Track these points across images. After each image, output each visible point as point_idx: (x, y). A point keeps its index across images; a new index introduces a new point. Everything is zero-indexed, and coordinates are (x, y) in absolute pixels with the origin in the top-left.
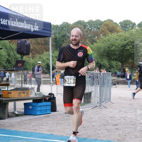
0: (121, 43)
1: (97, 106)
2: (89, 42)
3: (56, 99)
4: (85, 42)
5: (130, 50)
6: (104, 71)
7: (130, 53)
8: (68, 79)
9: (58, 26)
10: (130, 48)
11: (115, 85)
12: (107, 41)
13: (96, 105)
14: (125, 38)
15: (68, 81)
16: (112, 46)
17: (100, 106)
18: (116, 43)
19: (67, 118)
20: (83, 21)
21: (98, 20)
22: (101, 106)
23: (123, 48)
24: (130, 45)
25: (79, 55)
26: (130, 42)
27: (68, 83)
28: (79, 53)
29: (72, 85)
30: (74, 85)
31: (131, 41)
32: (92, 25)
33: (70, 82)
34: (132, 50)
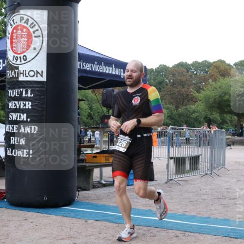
1: (207, 174)
2: (193, 90)
3: (154, 164)
4: (189, 90)
6: (215, 129)
8: (121, 140)
9: (152, 69)
11: (229, 145)
12: (218, 88)
16: (225, 94)
17: (211, 174)
19: (168, 189)
20: (186, 63)
21: (205, 61)
22: (213, 173)
25: (134, 103)
28: (134, 99)
30: (123, 150)
32: (197, 68)
33: (122, 144)
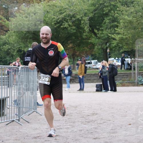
0: (54, 18)
5: (69, 28)
7: (68, 33)
10: (69, 25)
13: (13, 119)
14: (60, 10)
17: (19, 120)
18: (47, 18)
22: (21, 120)
23: (57, 25)
24: (68, 21)
25: (50, 54)
26: (68, 16)
27: (42, 80)
28: (49, 52)
29: (46, 83)
31: (70, 14)
33: (45, 79)
34: (72, 29)
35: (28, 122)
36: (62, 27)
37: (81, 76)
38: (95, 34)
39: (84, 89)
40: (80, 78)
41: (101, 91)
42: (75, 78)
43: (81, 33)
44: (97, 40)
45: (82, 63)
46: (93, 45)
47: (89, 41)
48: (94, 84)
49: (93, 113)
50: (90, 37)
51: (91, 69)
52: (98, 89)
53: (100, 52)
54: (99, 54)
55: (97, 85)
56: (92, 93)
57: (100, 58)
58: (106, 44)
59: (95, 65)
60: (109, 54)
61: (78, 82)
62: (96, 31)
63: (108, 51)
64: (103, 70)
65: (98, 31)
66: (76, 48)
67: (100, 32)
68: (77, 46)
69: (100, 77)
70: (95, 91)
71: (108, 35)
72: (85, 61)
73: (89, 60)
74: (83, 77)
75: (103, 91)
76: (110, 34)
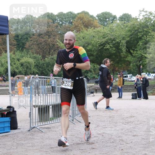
0: (99, 41)
2: (59, 41)
4: (55, 40)
5: (110, 49)
7: (110, 53)
8: (66, 82)
10: (110, 47)
11: (92, 93)
12: (81, 38)
14: (104, 35)
15: (66, 83)
16: (88, 44)
17: (73, 120)
18: (93, 41)
20: (52, 14)
21: (70, 12)
22: (75, 120)
23: (101, 47)
24: (110, 43)
25: (70, 57)
26: (110, 40)
27: (65, 85)
28: (70, 55)
29: (69, 88)
30: (71, 88)
31: (111, 38)
32: (63, 19)
33: (68, 84)
34: (112, 50)
35: (80, 122)
36: (105, 48)
37: (120, 87)
38: (131, 54)
39: (122, 97)
40: (119, 88)
41: (136, 98)
42: (115, 88)
43: (120, 53)
44: (133, 58)
45: (121, 77)
46: (129, 62)
47: (126, 59)
48: (131, 93)
49: (131, 116)
50: (127, 56)
51: (127, 81)
52: (134, 97)
53: (134, 68)
54: (134, 69)
55: (132, 94)
56: (129, 100)
57: (134, 73)
58: (140, 62)
59: (130, 78)
60: (142, 70)
61: (118, 91)
62: (132, 51)
63: (141, 67)
64: (138, 82)
65: (133, 51)
66: (116, 65)
67: (135, 52)
68: (116, 63)
69: (135, 87)
70: (131, 98)
71: (141, 54)
72: (123, 75)
73: (125, 74)
74: (121, 87)
75: (138, 98)
76: (143, 53)
